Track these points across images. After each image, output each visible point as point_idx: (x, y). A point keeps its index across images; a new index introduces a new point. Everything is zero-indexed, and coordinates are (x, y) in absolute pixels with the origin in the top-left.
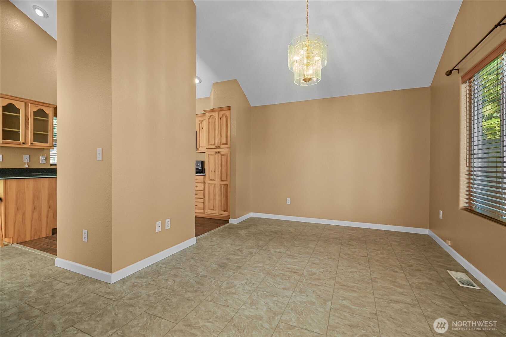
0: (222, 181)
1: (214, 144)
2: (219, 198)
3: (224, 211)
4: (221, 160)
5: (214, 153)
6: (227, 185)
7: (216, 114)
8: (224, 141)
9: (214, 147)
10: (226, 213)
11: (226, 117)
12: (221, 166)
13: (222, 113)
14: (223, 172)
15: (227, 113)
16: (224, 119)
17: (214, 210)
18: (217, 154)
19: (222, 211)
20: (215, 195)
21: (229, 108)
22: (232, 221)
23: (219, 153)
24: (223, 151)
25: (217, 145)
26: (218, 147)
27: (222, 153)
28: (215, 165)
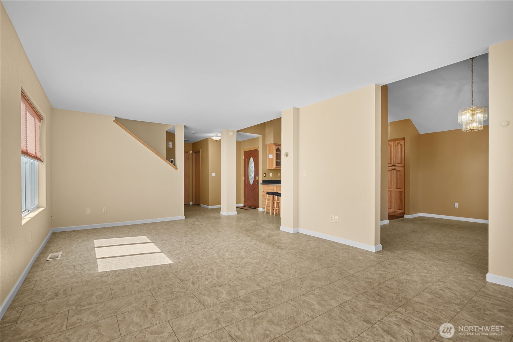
0: (397, 188)
1: (391, 164)
2: (395, 200)
3: (400, 209)
4: (397, 174)
5: (391, 170)
6: (402, 192)
7: (392, 143)
8: (399, 161)
9: (390, 165)
10: (400, 211)
11: (400, 144)
12: (397, 179)
13: (397, 142)
14: (398, 183)
15: (402, 142)
16: (399, 146)
17: (390, 208)
18: (393, 171)
19: (398, 209)
20: (392, 198)
21: (404, 139)
22: (406, 216)
23: (394, 169)
24: (398, 169)
25: (392, 164)
26: (394, 166)
27: (397, 170)
28: (391, 178)
